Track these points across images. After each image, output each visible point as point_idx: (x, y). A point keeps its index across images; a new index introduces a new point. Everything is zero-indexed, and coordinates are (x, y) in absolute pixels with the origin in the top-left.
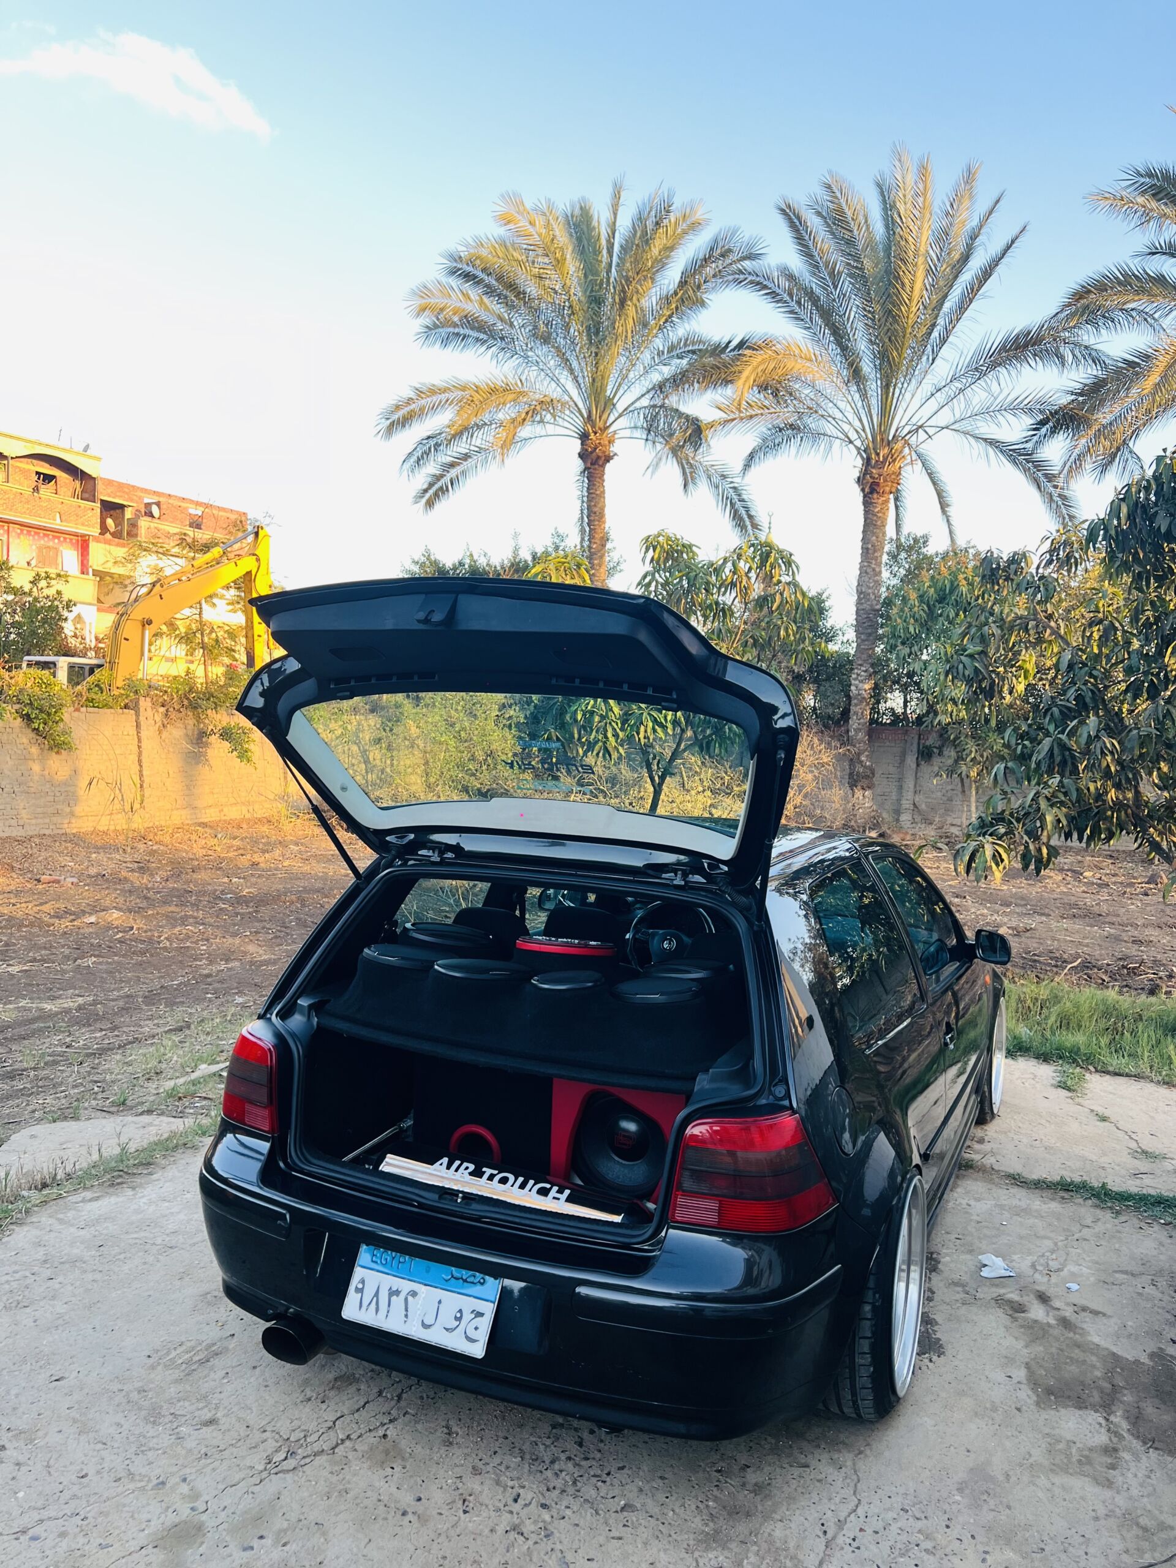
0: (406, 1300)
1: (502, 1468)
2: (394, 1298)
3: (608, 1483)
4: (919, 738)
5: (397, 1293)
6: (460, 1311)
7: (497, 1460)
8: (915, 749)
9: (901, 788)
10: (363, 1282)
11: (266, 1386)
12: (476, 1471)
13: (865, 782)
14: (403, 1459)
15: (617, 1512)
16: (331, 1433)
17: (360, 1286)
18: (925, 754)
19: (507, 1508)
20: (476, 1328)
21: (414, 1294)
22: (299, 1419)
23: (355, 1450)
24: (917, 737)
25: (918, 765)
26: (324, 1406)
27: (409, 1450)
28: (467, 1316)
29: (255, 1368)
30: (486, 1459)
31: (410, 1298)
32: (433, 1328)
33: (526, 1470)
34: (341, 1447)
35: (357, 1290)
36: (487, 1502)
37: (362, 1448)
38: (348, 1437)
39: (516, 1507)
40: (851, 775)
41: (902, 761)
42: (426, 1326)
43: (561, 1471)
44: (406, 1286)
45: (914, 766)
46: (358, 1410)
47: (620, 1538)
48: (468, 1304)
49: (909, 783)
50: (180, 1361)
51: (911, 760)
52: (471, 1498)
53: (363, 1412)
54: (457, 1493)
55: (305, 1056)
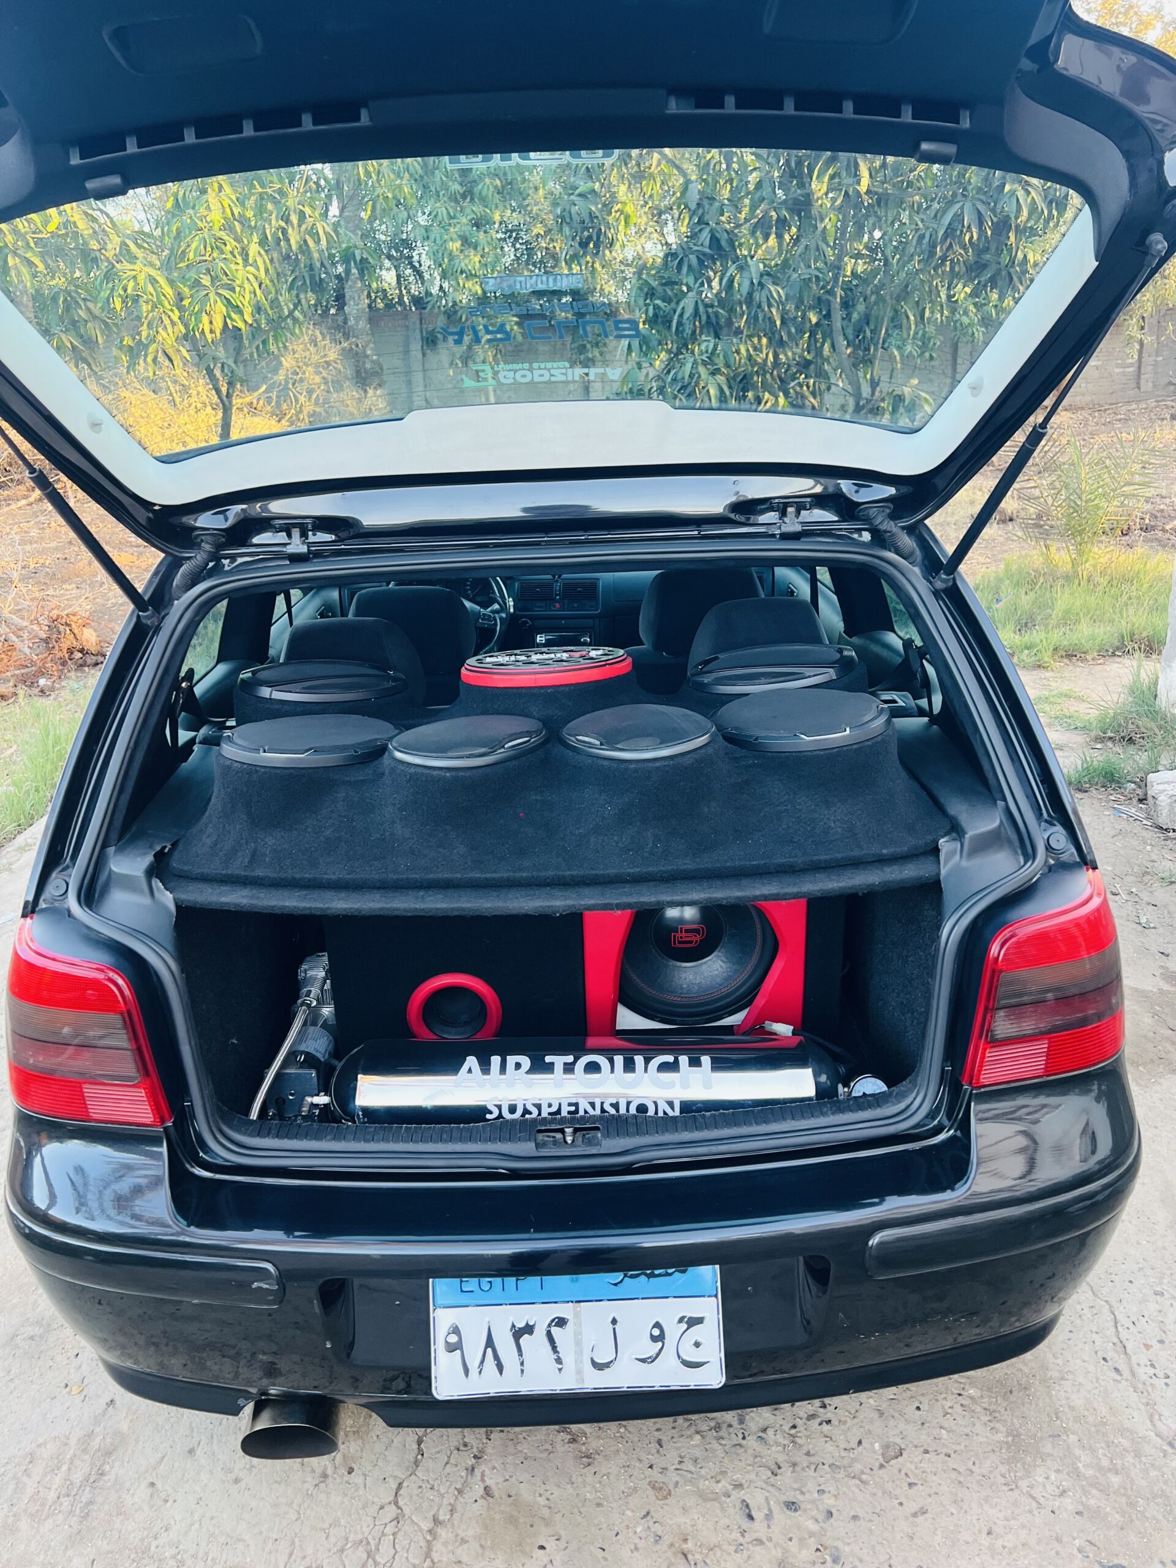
0: (549, 1335)
1: (688, 1465)
2: (525, 1340)
3: (835, 1422)
4: (421, 323)
5: (529, 1329)
6: (657, 1325)
7: (671, 1456)
8: (419, 337)
9: (409, 382)
10: (456, 1330)
11: (237, 1481)
12: (662, 1491)
13: (376, 381)
14: (547, 1522)
15: (881, 1466)
16: (407, 1527)
17: (453, 1339)
18: (430, 341)
19: (748, 1537)
20: (697, 1345)
21: (561, 1322)
22: (336, 1523)
23: (464, 1541)
24: (418, 322)
25: (424, 355)
26: (356, 1478)
27: (542, 1501)
28: (673, 1331)
29: (191, 1451)
30: (659, 1462)
31: (555, 1331)
32: (613, 1367)
33: (720, 1453)
34: (438, 1546)
35: (451, 1348)
36: (714, 1540)
37: (471, 1532)
38: (436, 1521)
39: (758, 1528)
40: (358, 372)
41: (407, 352)
42: (598, 1366)
43: (764, 1430)
44: (540, 1315)
45: (420, 356)
46: (417, 1463)
47: (924, 1512)
48: (669, 1311)
49: (418, 377)
50: (52, 1495)
51: (416, 347)
52: (690, 1545)
53: (426, 1463)
54: (663, 1546)
55: (182, 971)
